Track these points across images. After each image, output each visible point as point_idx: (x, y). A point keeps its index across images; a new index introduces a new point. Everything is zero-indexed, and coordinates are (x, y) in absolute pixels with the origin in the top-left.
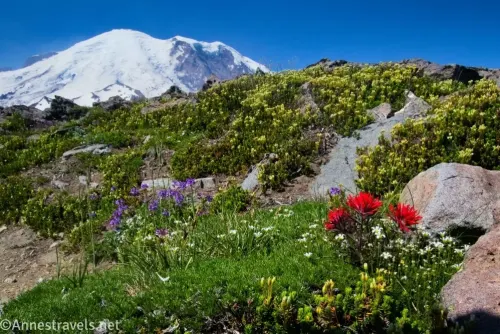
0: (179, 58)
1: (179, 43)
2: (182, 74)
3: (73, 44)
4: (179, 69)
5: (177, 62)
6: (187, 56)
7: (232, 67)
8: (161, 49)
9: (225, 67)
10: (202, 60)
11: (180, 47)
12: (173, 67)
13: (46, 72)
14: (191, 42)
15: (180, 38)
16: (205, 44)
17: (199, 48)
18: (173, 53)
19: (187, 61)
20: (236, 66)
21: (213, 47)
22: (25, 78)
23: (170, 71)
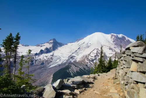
0: (113, 39)
1: (112, 35)
2: (115, 43)
3: (86, 37)
4: (114, 42)
5: (113, 40)
6: (115, 38)
7: (126, 41)
8: (108, 36)
9: (124, 40)
10: (119, 39)
11: (113, 36)
12: (112, 41)
13: (84, 43)
14: (115, 35)
15: (112, 34)
16: (118, 35)
17: (117, 36)
18: (111, 38)
19: (115, 39)
20: (127, 40)
21: (120, 36)
22: (79, 44)
23: (112, 42)
